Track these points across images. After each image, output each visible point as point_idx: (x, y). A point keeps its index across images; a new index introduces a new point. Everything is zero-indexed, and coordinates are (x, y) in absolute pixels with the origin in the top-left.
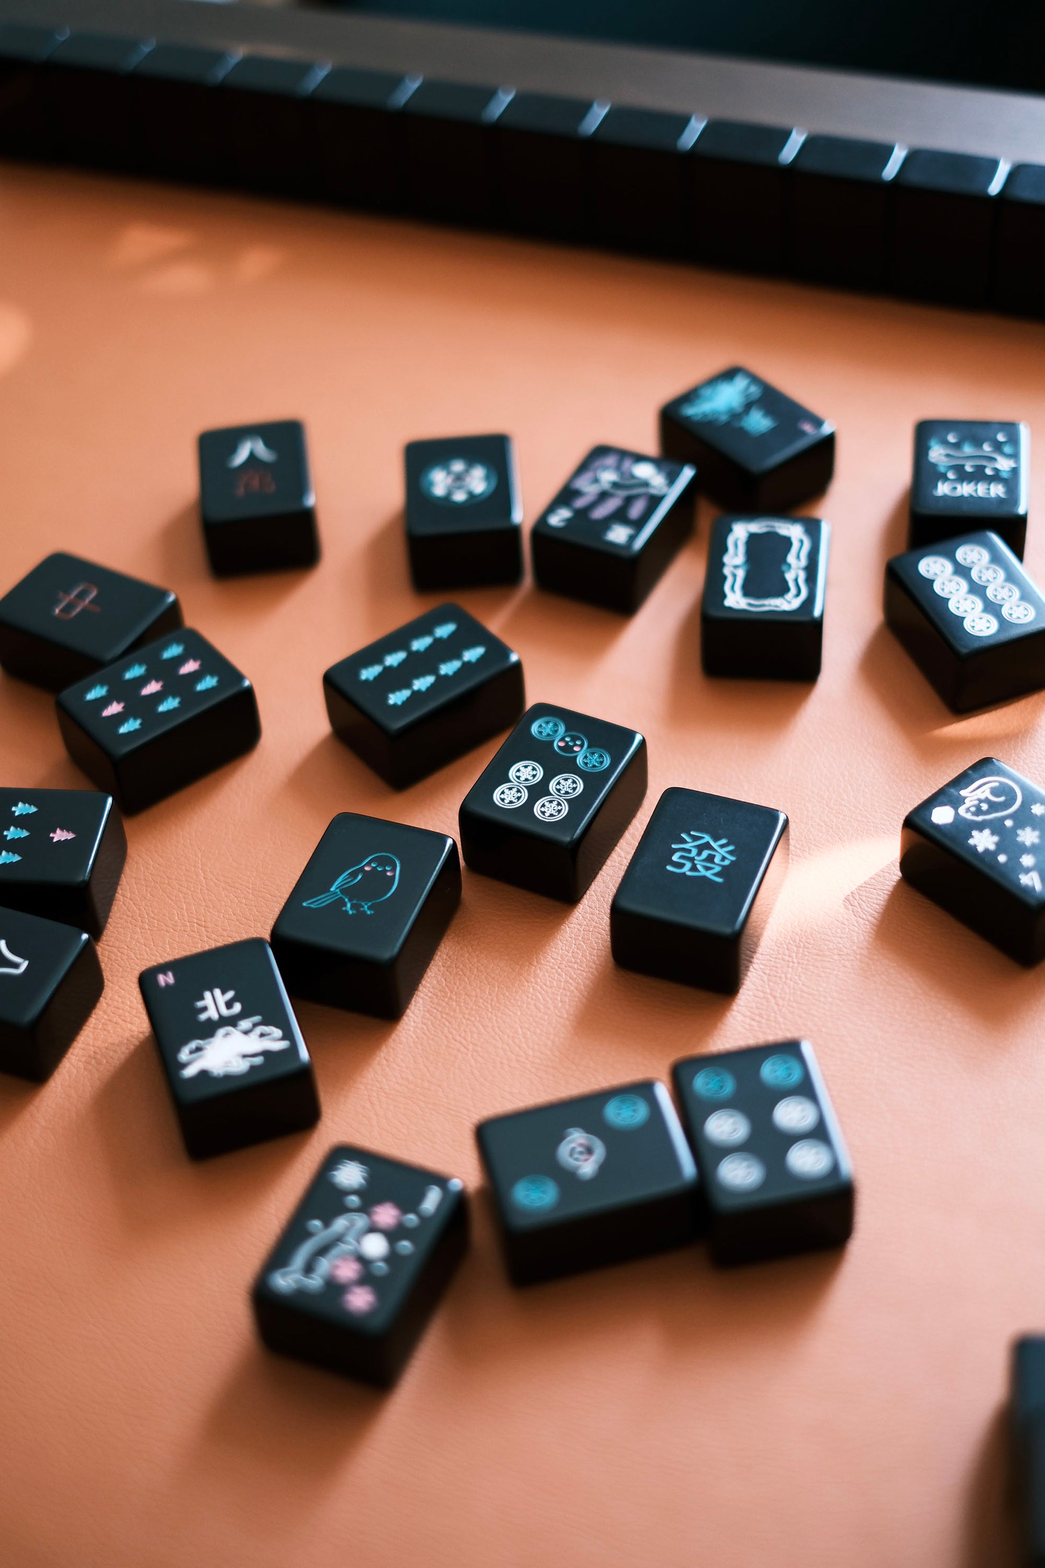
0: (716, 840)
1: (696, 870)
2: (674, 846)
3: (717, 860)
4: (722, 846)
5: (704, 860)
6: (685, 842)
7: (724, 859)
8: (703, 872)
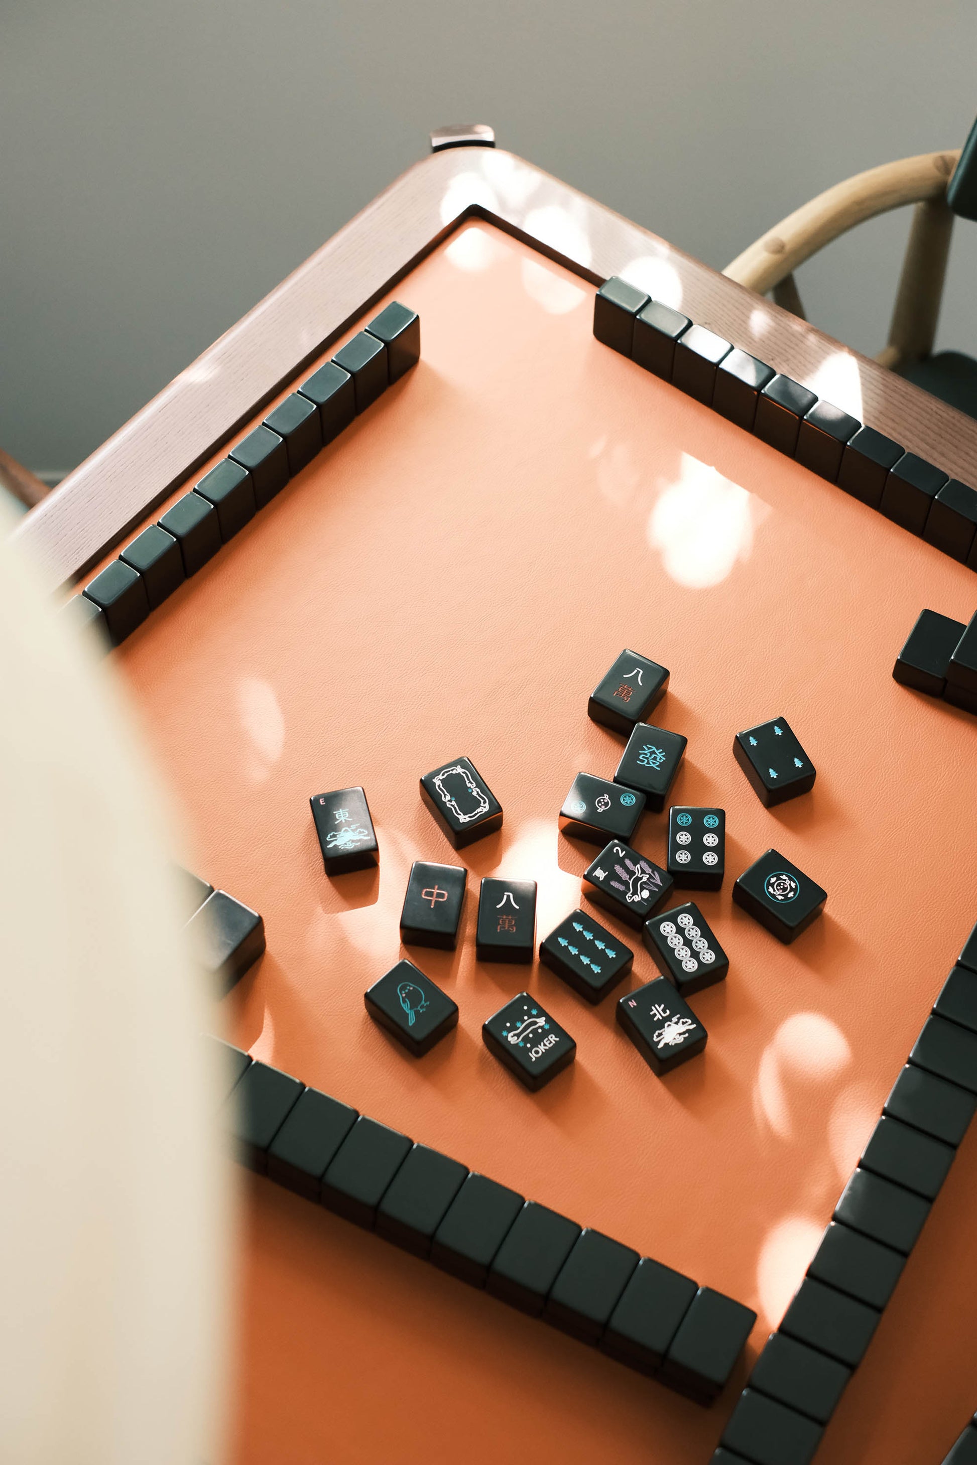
0: (657, 750)
1: (650, 764)
2: (640, 752)
3: (658, 760)
4: (660, 753)
5: (652, 759)
6: (645, 750)
7: (660, 759)
8: (652, 765)
